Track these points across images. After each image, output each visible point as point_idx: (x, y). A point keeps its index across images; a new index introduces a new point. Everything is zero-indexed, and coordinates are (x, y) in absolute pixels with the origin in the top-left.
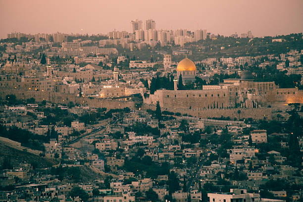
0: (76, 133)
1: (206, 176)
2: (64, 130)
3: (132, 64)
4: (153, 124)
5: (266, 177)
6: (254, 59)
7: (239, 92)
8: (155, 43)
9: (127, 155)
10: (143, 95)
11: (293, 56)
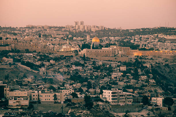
0: (51, 65)
1: (102, 83)
2: (47, 64)
3: (74, 38)
4: (82, 62)
5: (125, 84)
6: (122, 38)
7: (116, 51)
8: (84, 30)
9: (71, 74)
10: (78, 51)
11: (137, 37)
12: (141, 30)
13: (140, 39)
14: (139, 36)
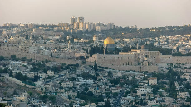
0: (49, 77)
1: (124, 103)
2: (43, 75)
3: (75, 40)
4: (93, 73)
5: (158, 104)
6: (141, 40)
7: (140, 57)
8: (85, 30)
9: (79, 91)
10: (85, 57)
11: (162, 39)
12: (167, 29)
13: (167, 41)
14: (166, 37)
